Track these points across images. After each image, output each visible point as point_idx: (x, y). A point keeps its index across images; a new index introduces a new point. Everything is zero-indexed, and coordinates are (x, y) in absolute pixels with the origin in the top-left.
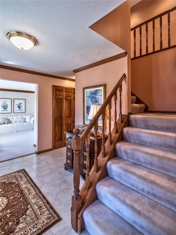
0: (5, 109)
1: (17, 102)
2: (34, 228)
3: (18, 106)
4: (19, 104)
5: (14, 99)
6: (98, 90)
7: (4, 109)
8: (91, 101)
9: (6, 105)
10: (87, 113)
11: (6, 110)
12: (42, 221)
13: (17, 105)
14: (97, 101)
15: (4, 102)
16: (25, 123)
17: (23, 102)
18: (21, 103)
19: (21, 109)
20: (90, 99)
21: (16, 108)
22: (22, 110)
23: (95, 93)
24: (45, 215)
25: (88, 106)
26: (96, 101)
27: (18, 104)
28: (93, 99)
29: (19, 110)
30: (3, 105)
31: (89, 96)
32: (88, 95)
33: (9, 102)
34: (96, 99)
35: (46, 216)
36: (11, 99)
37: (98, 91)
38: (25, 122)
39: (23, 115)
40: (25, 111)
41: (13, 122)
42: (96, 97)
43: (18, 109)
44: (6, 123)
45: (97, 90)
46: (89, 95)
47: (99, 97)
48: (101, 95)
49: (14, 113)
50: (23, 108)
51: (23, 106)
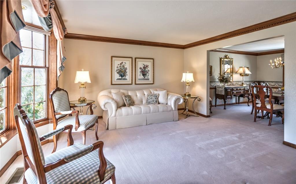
0: (121, 76)
1: (140, 64)
3: (142, 71)
4: (144, 67)
5: (136, 58)
7: (120, 78)
9: (124, 70)
11: (124, 79)
13: (140, 70)
15: (121, 64)
16: (159, 105)
17: (149, 63)
18: (147, 66)
19: (146, 77)
21: (140, 76)
22: (148, 79)
27: (142, 67)
29: (144, 79)
30: (119, 68)
33: (128, 64)
36: (132, 58)
38: (159, 103)
39: (151, 88)
40: (153, 82)
41: (136, 103)
43: (142, 77)
44: (126, 105)
49: (136, 84)
50: (150, 76)
51: (150, 72)
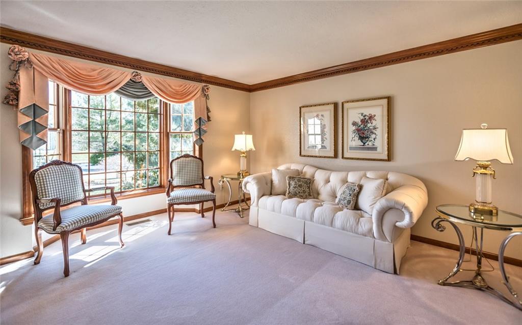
1: (354, 115)
3: (358, 130)
4: (362, 121)
5: (344, 103)
13: (354, 128)
17: (378, 111)
18: (371, 118)
19: (369, 144)
21: (351, 140)
22: (374, 149)
27: (359, 121)
29: (363, 148)
36: (335, 104)
40: (389, 155)
43: (359, 143)
49: (344, 158)
50: (379, 140)
51: (378, 132)
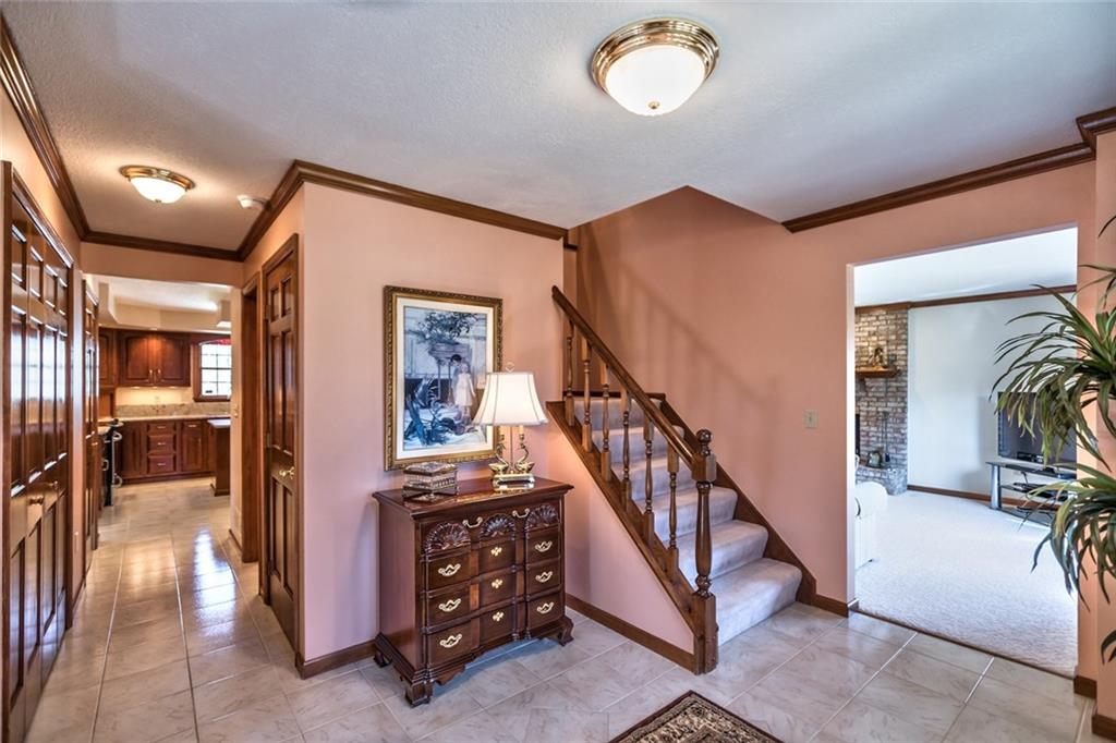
2: (737, 736)
6: (469, 315)
8: (430, 353)
10: (406, 408)
12: (713, 724)
14: (462, 355)
20: (426, 346)
23: (455, 323)
24: (692, 723)
25: (413, 376)
26: (457, 358)
28: (443, 347)
31: (420, 334)
32: (413, 325)
34: (458, 349)
35: (695, 719)
37: (468, 319)
42: (457, 339)
45: (463, 316)
46: (417, 329)
47: (472, 342)
48: (480, 334)
